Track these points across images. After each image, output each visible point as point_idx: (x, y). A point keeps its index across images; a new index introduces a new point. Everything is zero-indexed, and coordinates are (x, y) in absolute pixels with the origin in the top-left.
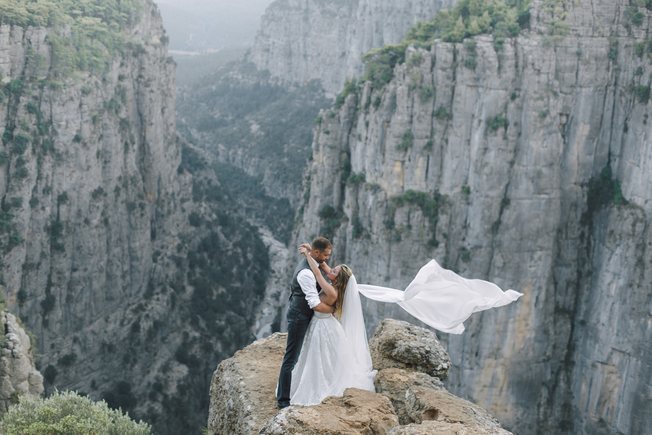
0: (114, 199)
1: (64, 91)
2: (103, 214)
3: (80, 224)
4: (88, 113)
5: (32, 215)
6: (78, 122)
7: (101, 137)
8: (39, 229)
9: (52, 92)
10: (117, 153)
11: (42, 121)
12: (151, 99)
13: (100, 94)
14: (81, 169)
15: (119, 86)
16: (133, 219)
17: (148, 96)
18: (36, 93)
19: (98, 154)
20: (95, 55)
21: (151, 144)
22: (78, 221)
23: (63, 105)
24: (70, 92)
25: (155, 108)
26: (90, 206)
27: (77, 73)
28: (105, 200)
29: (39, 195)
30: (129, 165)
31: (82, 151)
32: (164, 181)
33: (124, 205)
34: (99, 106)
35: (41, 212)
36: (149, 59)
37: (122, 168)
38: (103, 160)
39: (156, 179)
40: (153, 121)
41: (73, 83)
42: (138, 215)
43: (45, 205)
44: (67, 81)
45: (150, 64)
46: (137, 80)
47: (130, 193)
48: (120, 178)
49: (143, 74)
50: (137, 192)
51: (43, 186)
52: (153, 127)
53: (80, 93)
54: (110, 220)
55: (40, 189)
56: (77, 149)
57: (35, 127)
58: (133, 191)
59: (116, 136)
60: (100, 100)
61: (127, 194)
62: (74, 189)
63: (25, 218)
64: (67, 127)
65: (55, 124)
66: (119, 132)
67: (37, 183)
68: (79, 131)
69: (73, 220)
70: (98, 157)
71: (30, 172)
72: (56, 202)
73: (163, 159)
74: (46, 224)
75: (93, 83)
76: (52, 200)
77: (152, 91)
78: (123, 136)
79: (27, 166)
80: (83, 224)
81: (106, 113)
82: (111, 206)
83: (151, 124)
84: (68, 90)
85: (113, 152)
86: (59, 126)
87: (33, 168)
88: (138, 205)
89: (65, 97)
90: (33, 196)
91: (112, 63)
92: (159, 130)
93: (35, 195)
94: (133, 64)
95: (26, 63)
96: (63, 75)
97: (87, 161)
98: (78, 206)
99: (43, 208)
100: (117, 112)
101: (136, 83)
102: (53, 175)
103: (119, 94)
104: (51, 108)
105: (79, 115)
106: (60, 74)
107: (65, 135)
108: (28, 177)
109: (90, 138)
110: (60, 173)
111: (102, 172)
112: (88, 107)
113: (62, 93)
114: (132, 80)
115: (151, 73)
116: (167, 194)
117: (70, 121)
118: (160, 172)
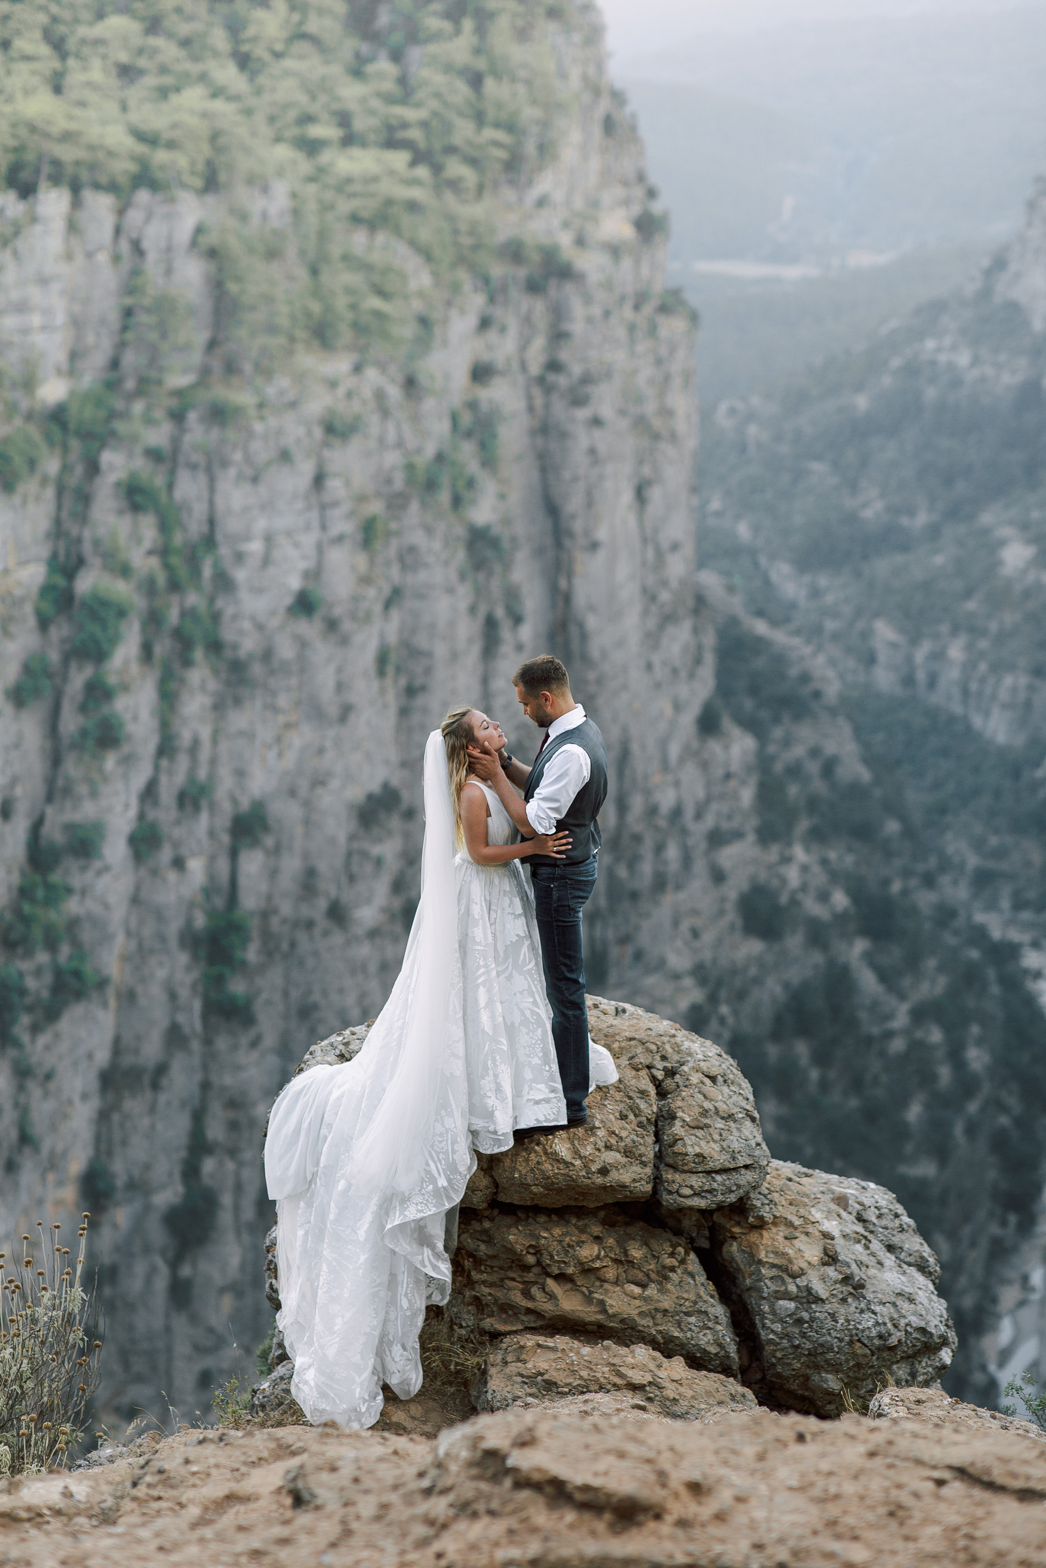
1: (259, 427)
2: (399, 886)
3: (310, 924)
4: (346, 507)
5: (138, 888)
6: (309, 540)
7: (394, 598)
8: (162, 938)
9: (215, 433)
10: (454, 656)
11: (178, 539)
12: (592, 451)
13: (391, 436)
14: (317, 714)
15: (472, 405)
17: (582, 439)
18: (158, 436)
19: (382, 660)
20: (381, 293)
21: (592, 622)
22: (305, 911)
23: (255, 480)
24: (279, 432)
25: (609, 484)
26: (349, 855)
27: (309, 359)
28: (407, 835)
29: (165, 814)
31: (322, 651)
32: (644, 762)
34: (389, 481)
35: (172, 876)
36: (588, 300)
38: (403, 681)
40: (602, 534)
41: (291, 396)
43: (184, 851)
44: (271, 391)
45: (590, 320)
46: (541, 380)
49: (564, 355)
51: (180, 778)
52: (601, 555)
53: (318, 433)
55: (167, 793)
56: (303, 644)
57: (154, 562)
59: (450, 591)
60: (392, 459)
62: (292, 793)
63: (112, 899)
64: (266, 561)
65: (224, 551)
66: (462, 577)
67: (157, 768)
68: (314, 574)
69: (286, 908)
70: (381, 672)
71: (131, 728)
72: (226, 839)
73: (636, 676)
74: (189, 922)
75: (367, 392)
76: (212, 834)
77: (596, 422)
78: (479, 592)
79: (121, 705)
80: (322, 923)
81: (415, 506)
83: (594, 546)
84: (273, 422)
85: (440, 650)
86: (239, 558)
87: (145, 714)
89: (261, 451)
90: (141, 816)
91: (445, 321)
92: (624, 569)
93: (152, 814)
94: (527, 320)
95: (125, 328)
96: (258, 368)
97: (340, 687)
98: (306, 856)
99: (179, 863)
100: (457, 501)
101: (537, 392)
102: (215, 741)
103: (468, 435)
104: (212, 489)
105: (314, 515)
106: (248, 368)
107: (258, 591)
108: (126, 749)
109: (356, 599)
110: (241, 733)
111: (399, 728)
112: (348, 483)
113: (250, 434)
114: (521, 380)
115: (593, 353)
116: (653, 810)
117: (282, 540)
118: (625, 730)
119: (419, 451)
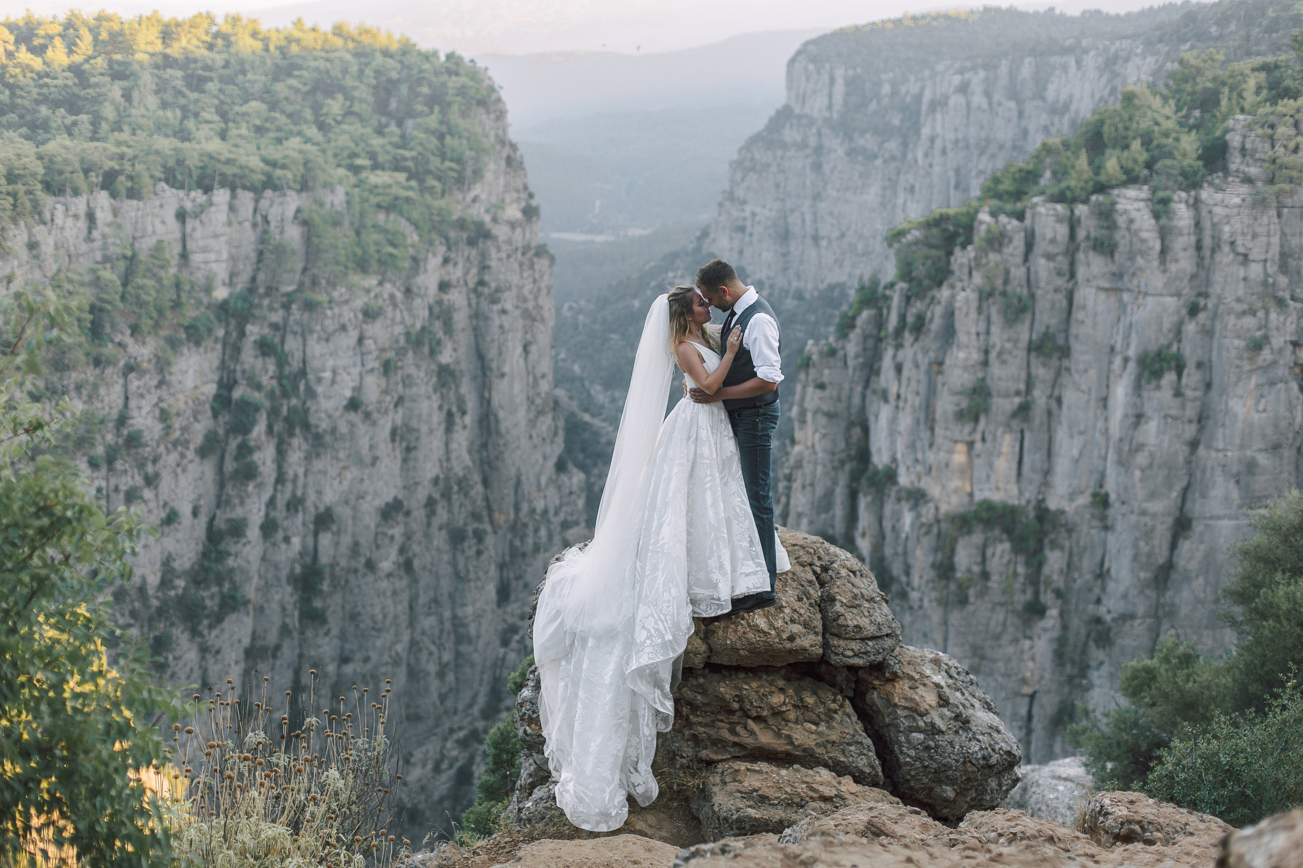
0: (425, 520)
1: (329, 313)
2: (402, 550)
3: (356, 571)
4: (375, 354)
5: (265, 553)
6: (355, 371)
7: (400, 401)
8: (278, 579)
9: (306, 315)
10: (431, 432)
11: (287, 371)
12: (501, 327)
13: (398, 317)
14: (360, 462)
15: (439, 302)
16: (461, 560)
17: (496, 321)
18: (276, 317)
19: (394, 433)
20: (394, 245)
21: (501, 414)
22: (354, 564)
23: (327, 340)
24: (340, 315)
25: (510, 344)
26: (376, 534)
27: (355, 278)
28: (406, 524)
29: (279, 514)
30: (453, 456)
31: (362, 428)
32: (528, 486)
33: (444, 532)
34: (397, 341)
35: (283, 546)
36: (499, 250)
37: (440, 461)
38: (404, 444)
39: (512, 483)
40: (506, 369)
41: (346, 297)
42: (472, 552)
43: (289, 533)
44: (335, 294)
45: (500, 260)
46: (475, 290)
47: (456, 509)
48: (436, 481)
49: (487, 278)
50: (470, 508)
51: (288, 495)
52: (506, 380)
53: (360, 316)
54: (416, 563)
55: (281, 502)
56: (352, 425)
57: (274, 382)
58: (461, 505)
59: (429, 398)
60: (399, 329)
61: (450, 511)
62: (347, 503)
63: (251, 558)
64: (333, 382)
65: (311, 377)
66: (435, 391)
67: (275, 490)
68: (358, 389)
69: (343, 563)
70: (393, 440)
71: (262, 469)
72: (312, 527)
73: (524, 442)
74: (292, 570)
75: (386, 296)
76: (304, 524)
77: (504, 312)
78: (443, 397)
79: (256, 457)
80: (362, 570)
81: (410, 354)
82: (419, 535)
83: (502, 375)
84: (337, 310)
85: (424, 428)
86: (319, 380)
87: (269, 462)
88: (470, 534)
89: (331, 326)
90: (267, 515)
91: (426, 259)
92: (517, 387)
93: (273, 514)
94: (468, 259)
95: (259, 261)
96: (329, 283)
97: (371, 447)
98: (354, 535)
99: (287, 540)
100: (432, 352)
101: (472, 296)
102: (306, 475)
103: (438, 318)
104: (304, 345)
105: (358, 359)
106: (323, 282)
107: (329, 398)
108: (259, 480)
109: (379, 402)
110: (320, 471)
111: (402, 469)
112: (375, 342)
113: (325, 316)
114: (464, 290)
115: (502, 277)
116: (533, 511)
117: (341, 371)
118: (519, 469)
119: (413, 325)
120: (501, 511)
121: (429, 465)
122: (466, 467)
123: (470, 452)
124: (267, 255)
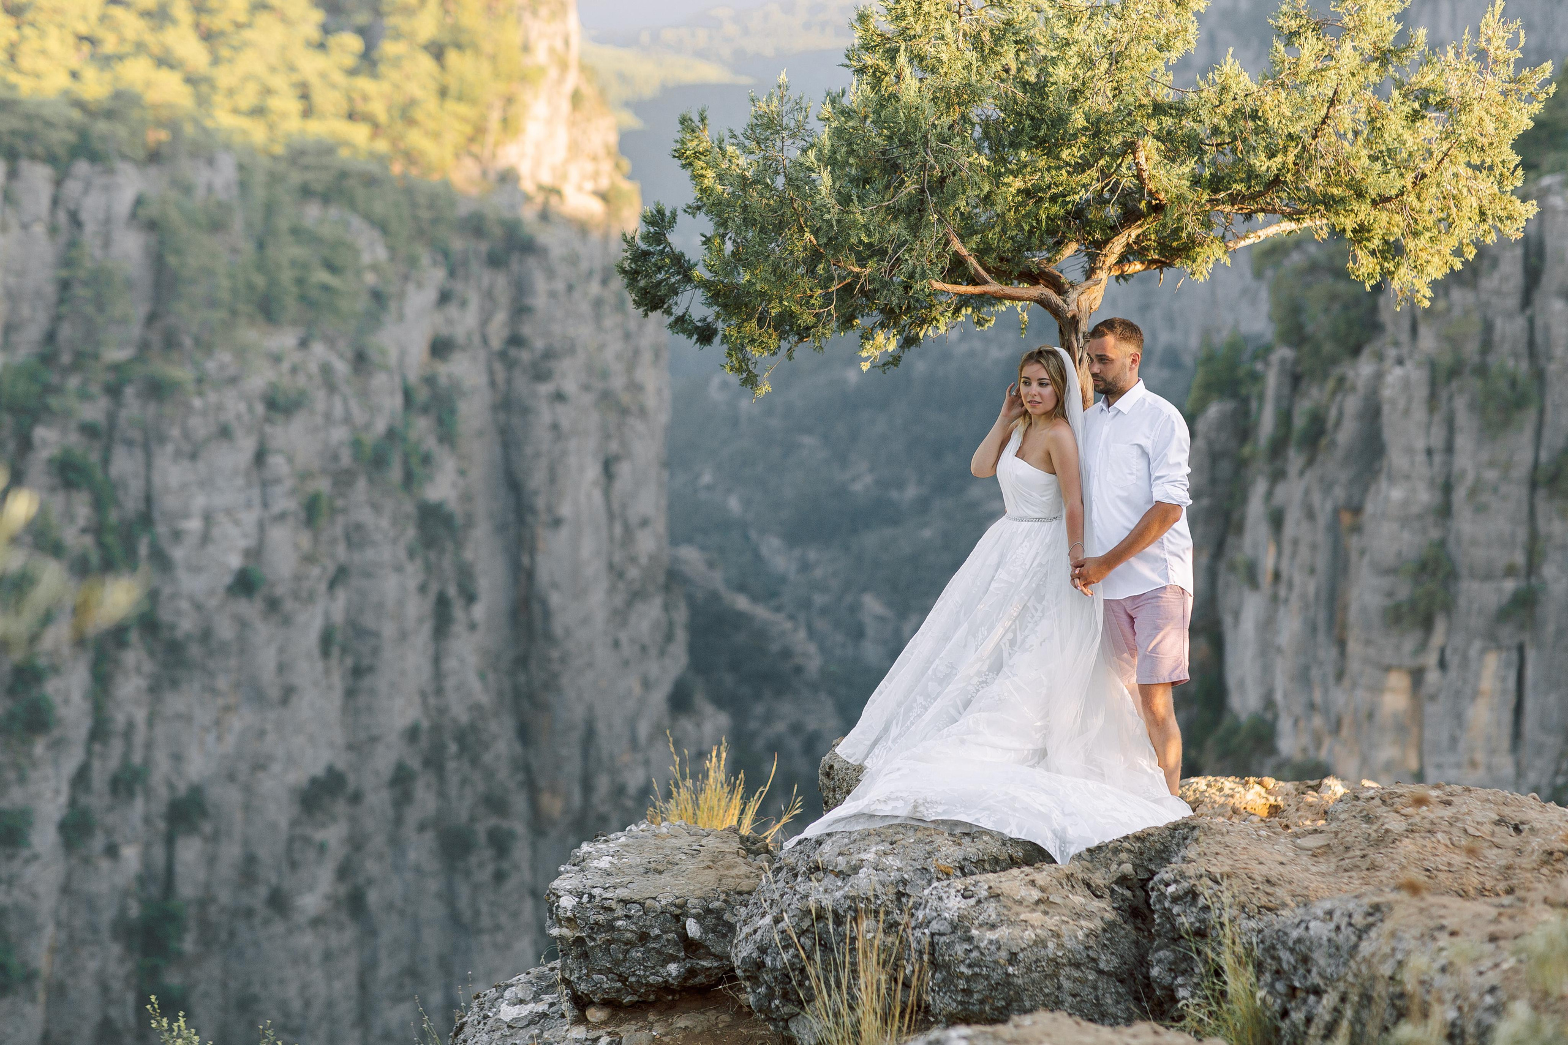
0: (390, 813)
1: (197, 403)
2: (344, 872)
3: (249, 913)
4: (288, 484)
5: (69, 876)
6: (249, 518)
7: (340, 576)
8: (94, 929)
9: (152, 408)
10: (403, 636)
11: (113, 517)
12: (555, 427)
13: (338, 410)
14: (257, 696)
15: (430, 381)
16: (464, 892)
17: (545, 415)
18: (94, 411)
19: (327, 640)
20: (331, 267)
21: (555, 599)
22: (245, 900)
23: (194, 456)
24: (220, 407)
25: (572, 461)
26: (291, 840)
27: (250, 334)
28: (353, 820)
29: (97, 800)
30: (450, 683)
31: (263, 631)
32: (611, 742)
33: (429, 836)
34: (335, 457)
35: (105, 864)
36: (551, 274)
37: (423, 695)
38: (349, 662)
39: (576, 736)
40: (565, 510)
41: (232, 371)
42: (484, 875)
43: (117, 838)
44: (211, 366)
45: (552, 294)
46: (503, 355)
47: (453, 791)
48: (412, 734)
49: (527, 330)
50: (481, 787)
51: (114, 763)
52: (564, 532)
53: (260, 409)
54: (373, 897)
55: (99, 778)
56: (243, 624)
57: (88, 540)
58: (464, 782)
59: (399, 569)
60: (339, 434)
61: (442, 794)
62: (231, 777)
63: (41, 889)
64: (205, 538)
65: (162, 529)
66: (411, 555)
67: (89, 752)
68: (255, 553)
69: (225, 896)
70: (326, 653)
71: (62, 711)
72: (161, 825)
73: (602, 654)
74: (123, 910)
75: (313, 368)
76: (147, 820)
77: (559, 397)
78: (428, 568)
79: (51, 687)
80: (262, 911)
81: (361, 484)
82: (378, 842)
83: (557, 522)
84: (213, 397)
85: (389, 630)
86: (177, 536)
87: (77, 697)
88: (482, 837)
89: (200, 427)
90: (73, 803)
91: (401, 295)
92: (588, 547)
93: (84, 800)
94: (489, 295)
95: (61, 301)
96: (198, 342)
97: (282, 668)
98: (246, 842)
99: (112, 851)
100: (409, 479)
101: (498, 367)
102: (151, 722)
103: (425, 410)
104: (149, 465)
105: (255, 493)
106: (188, 342)
107: (196, 570)
108: (56, 733)
109: (298, 578)
110: (179, 717)
111: (345, 709)
112: (290, 460)
113: (189, 409)
114: (482, 355)
115: (556, 329)
116: (619, 791)
117: (222, 518)
118: (590, 708)
119: (367, 427)
120: (554, 791)
121: (399, 702)
122: (477, 708)
123: (482, 676)
124: (80, 291)
